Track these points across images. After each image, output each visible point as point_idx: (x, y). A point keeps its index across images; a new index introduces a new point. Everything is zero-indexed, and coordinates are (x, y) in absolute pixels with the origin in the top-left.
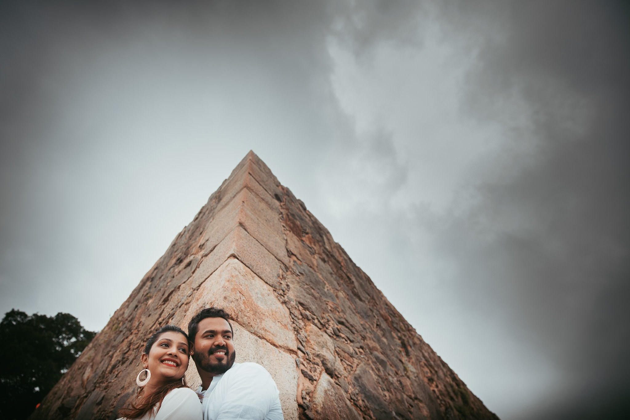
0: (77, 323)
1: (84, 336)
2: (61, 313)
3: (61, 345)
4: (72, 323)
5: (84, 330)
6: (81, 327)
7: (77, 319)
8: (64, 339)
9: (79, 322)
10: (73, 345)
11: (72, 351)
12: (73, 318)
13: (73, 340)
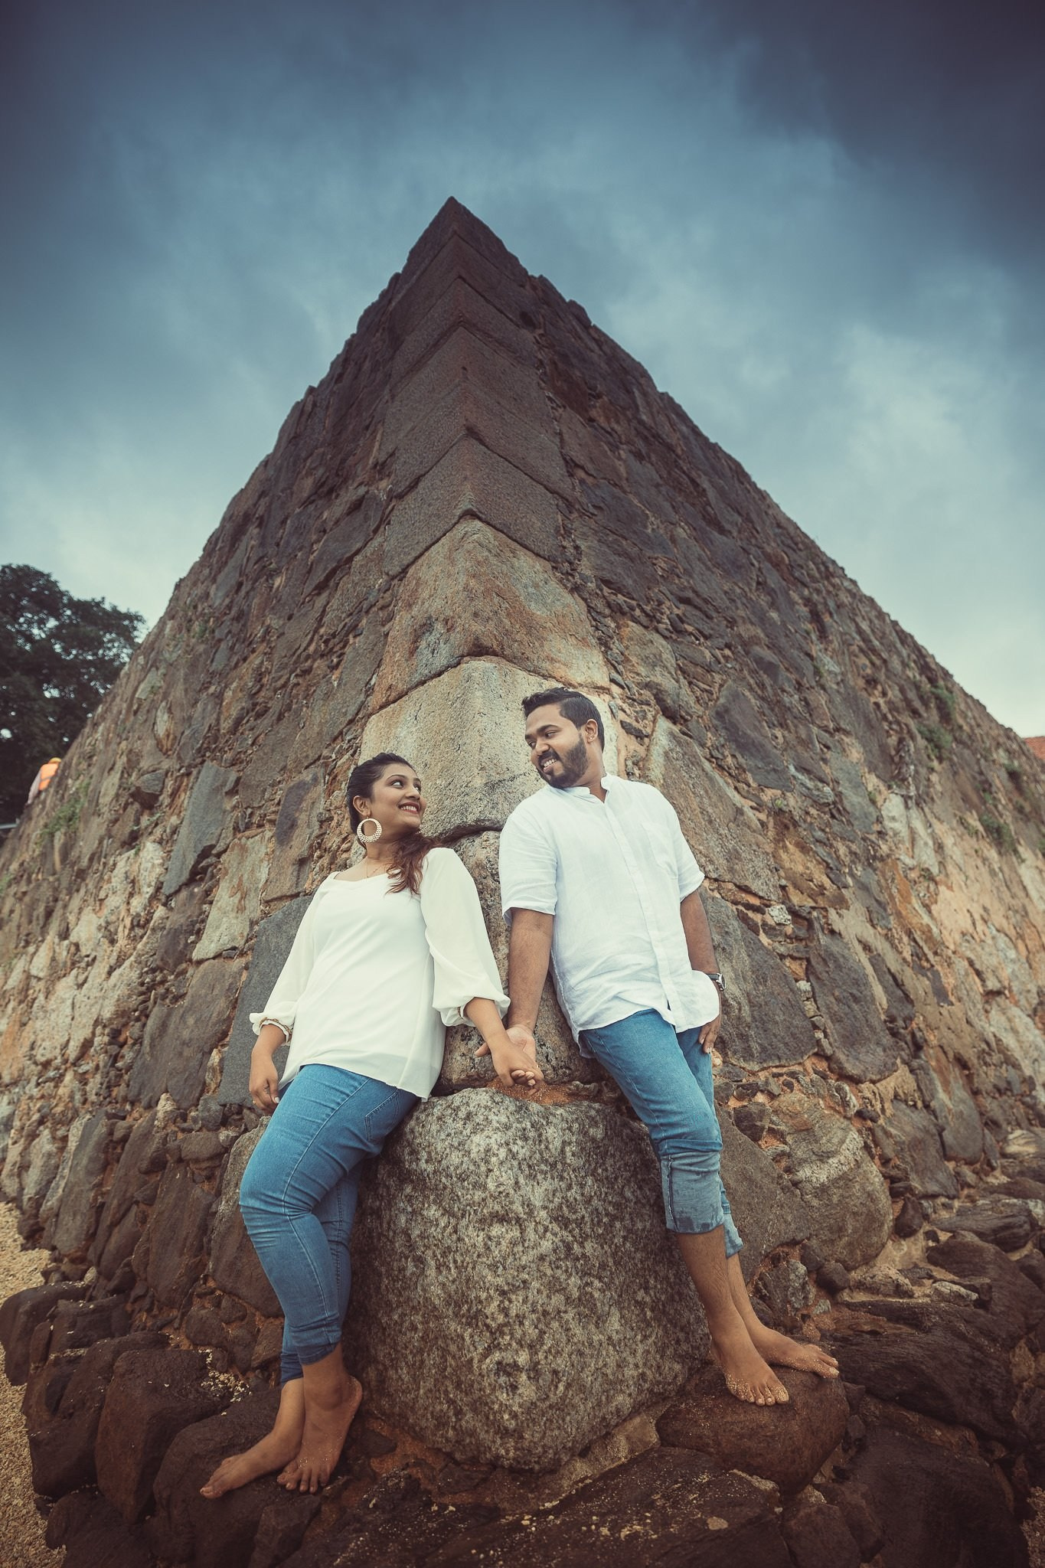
0: (52, 586)
1: (73, 613)
2: (9, 567)
3: (29, 638)
4: (38, 586)
5: (70, 599)
6: (62, 594)
7: (49, 575)
8: (29, 623)
9: (55, 583)
10: (55, 634)
11: (58, 648)
12: (39, 574)
13: (52, 623)
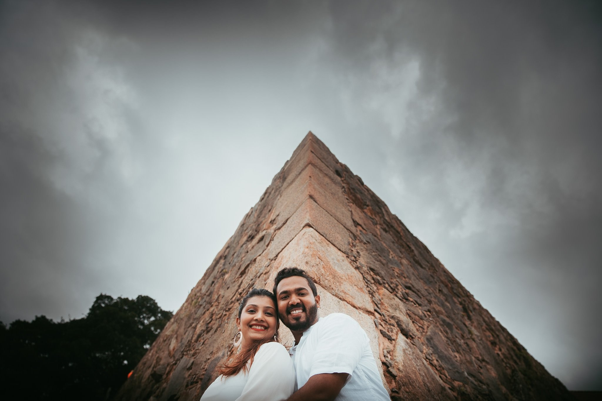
0: (155, 304)
1: (162, 315)
2: (141, 296)
3: (143, 324)
4: (150, 304)
5: (161, 310)
6: (158, 308)
7: (155, 300)
8: (144, 318)
9: (156, 303)
10: (152, 324)
11: (152, 329)
12: (151, 299)
13: (153, 319)
